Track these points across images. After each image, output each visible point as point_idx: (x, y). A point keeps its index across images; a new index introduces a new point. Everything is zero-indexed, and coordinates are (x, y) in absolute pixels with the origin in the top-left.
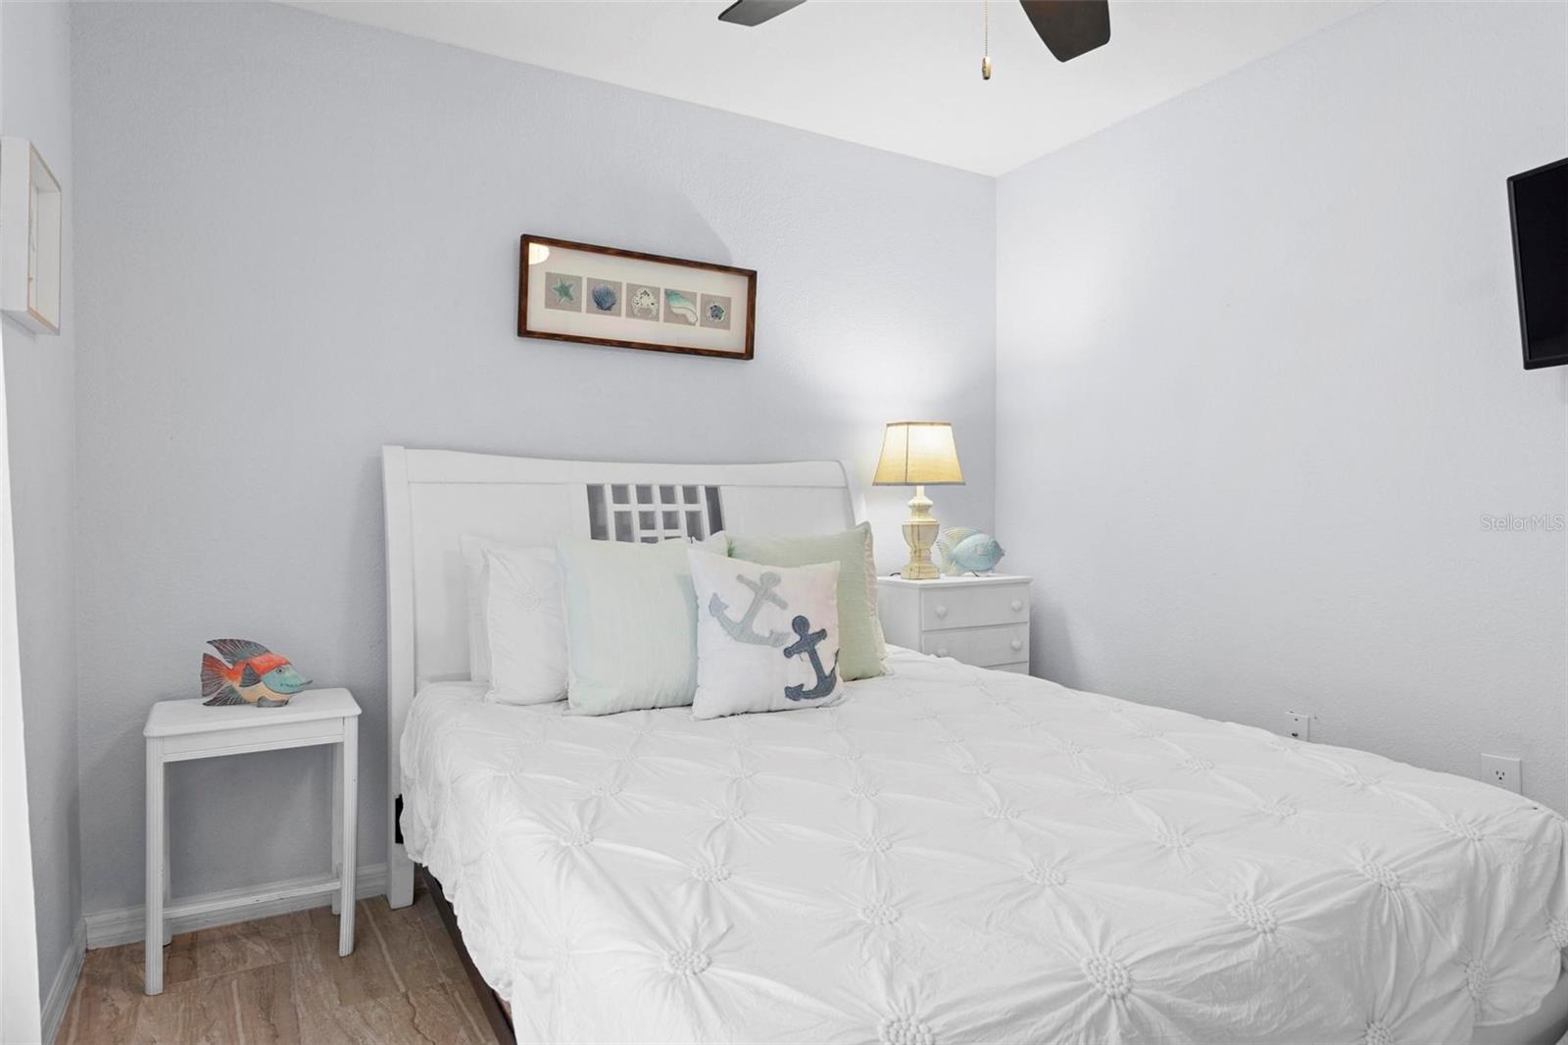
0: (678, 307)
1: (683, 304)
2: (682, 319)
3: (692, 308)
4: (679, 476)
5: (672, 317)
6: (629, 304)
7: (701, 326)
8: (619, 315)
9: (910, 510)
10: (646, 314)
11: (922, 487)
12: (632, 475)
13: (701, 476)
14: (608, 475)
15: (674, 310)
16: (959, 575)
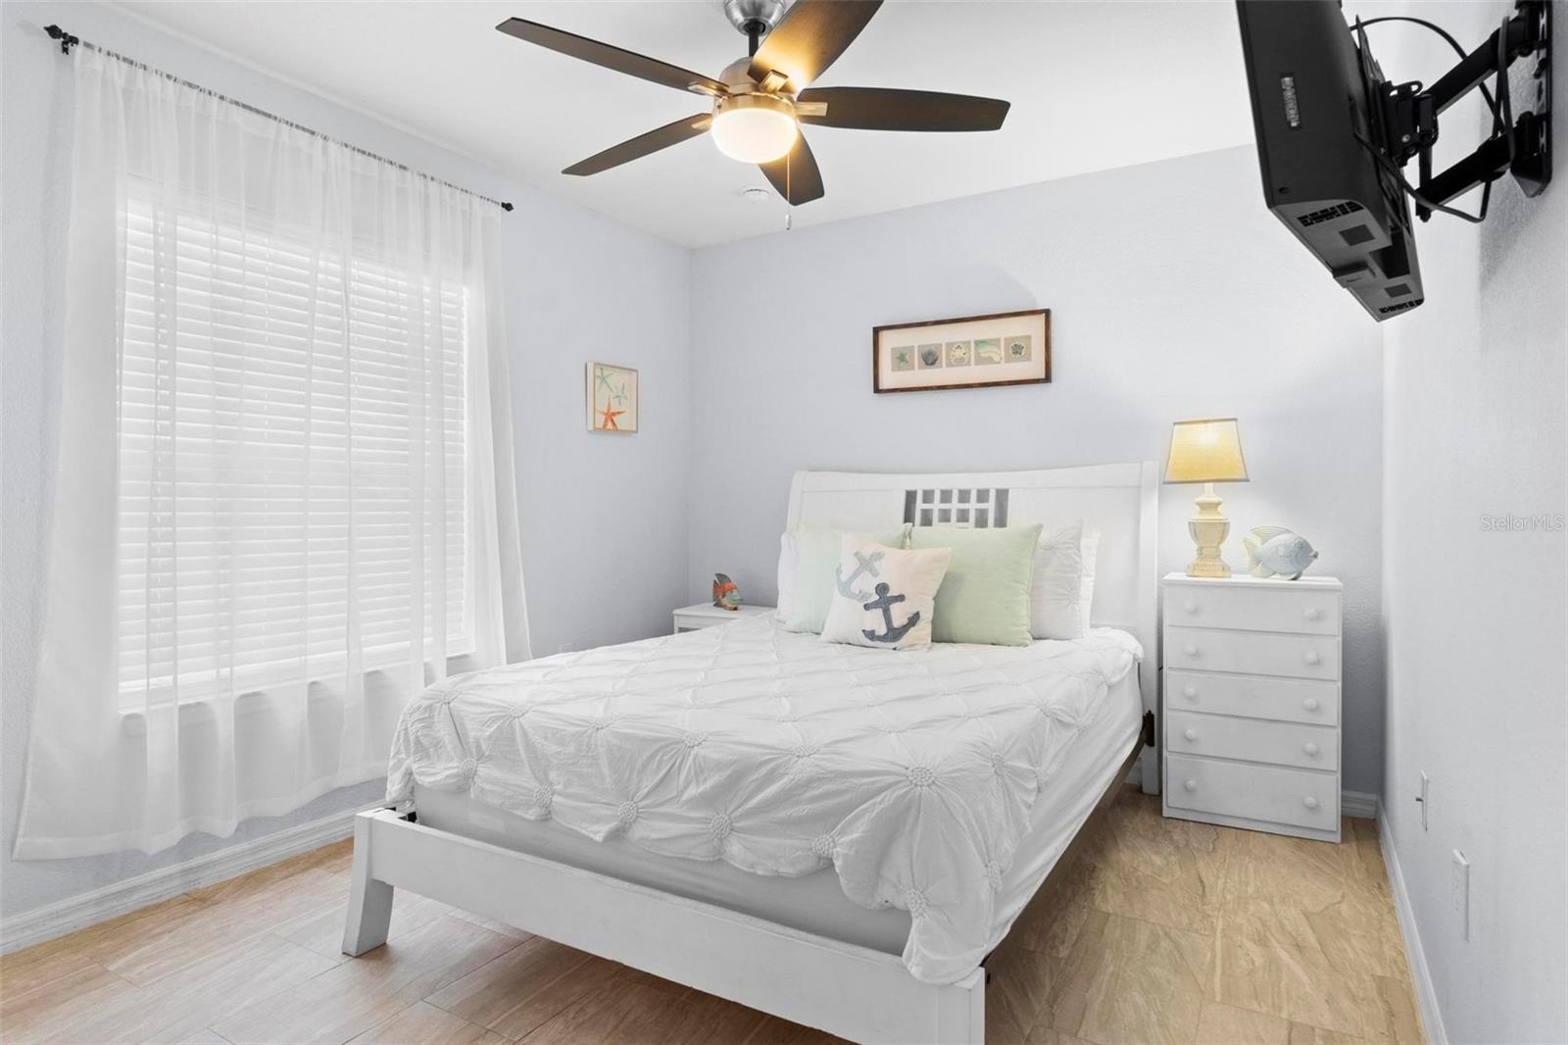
0: (985, 352)
1: (988, 348)
2: (990, 361)
3: (996, 349)
4: (973, 482)
5: (980, 361)
6: (948, 355)
7: (1006, 362)
8: (941, 367)
9: (1198, 508)
10: (960, 362)
11: (1211, 484)
12: (937, 483)
13: (992, 482)
14: (919, 483)
15: (982, 355)
16: (1266, 577)
